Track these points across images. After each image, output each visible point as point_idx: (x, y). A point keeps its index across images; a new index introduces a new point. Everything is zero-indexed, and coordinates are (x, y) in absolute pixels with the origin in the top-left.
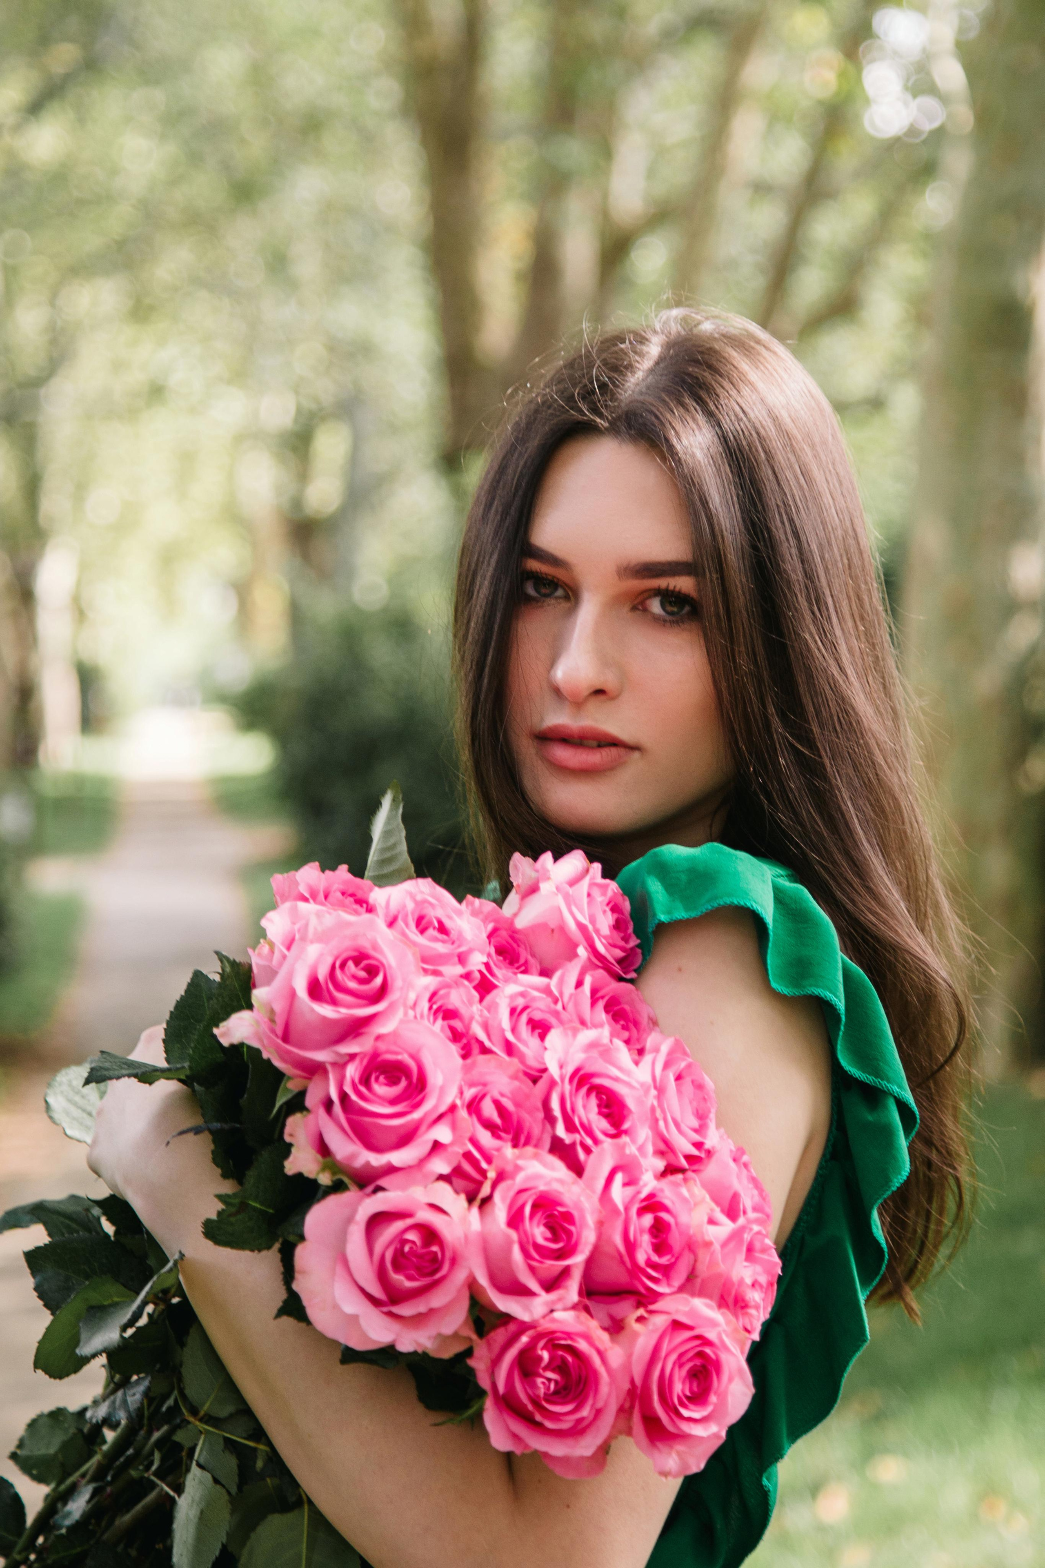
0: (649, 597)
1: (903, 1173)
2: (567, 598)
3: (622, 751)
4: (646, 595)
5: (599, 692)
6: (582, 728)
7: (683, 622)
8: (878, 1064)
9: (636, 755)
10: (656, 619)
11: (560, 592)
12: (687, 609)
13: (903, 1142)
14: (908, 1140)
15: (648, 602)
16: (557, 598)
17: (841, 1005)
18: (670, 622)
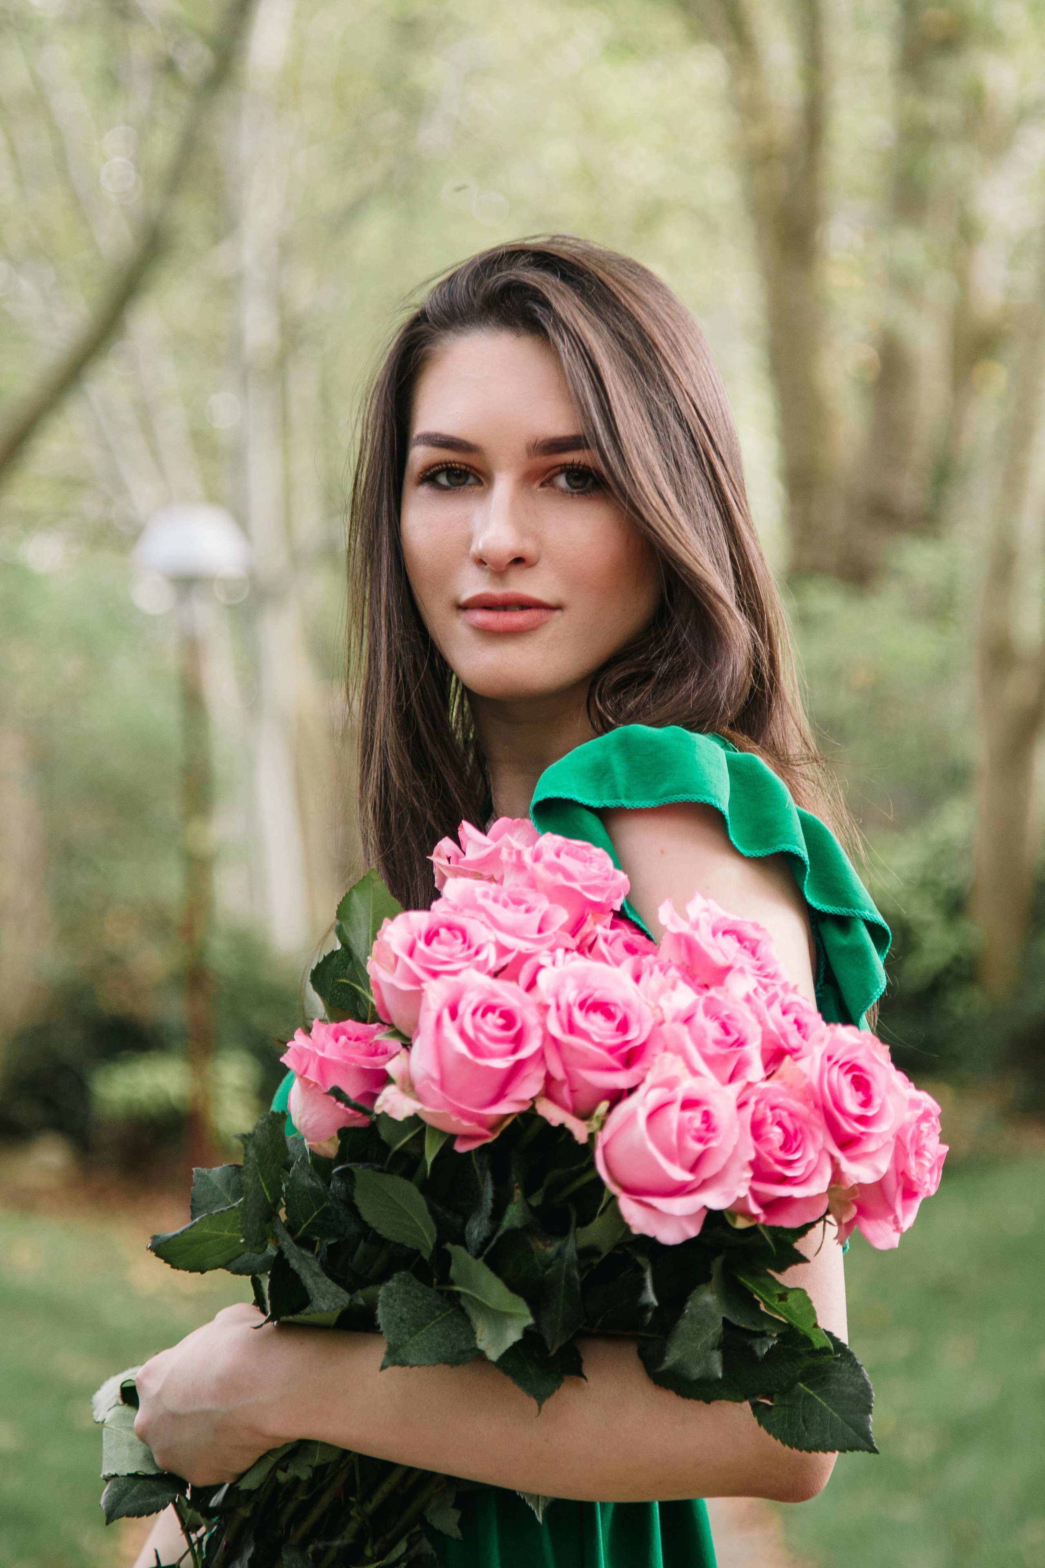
0: (556, 475)
1: (881, 986)
2: (479, 483)
3: (543, 612)
4: (552, 472)
5: (519, 561)
6: (506, 595)
7: (589, 492)
8: (848, 896)
9: (558, 614)
10: (563, 491)
11: (471, 480)
12: (590, 481)
13: (878, 961)
14: (882, 958)
15: (555, 479)
16: (471, 485)
17: (804, 854)
18: (577, 493)
